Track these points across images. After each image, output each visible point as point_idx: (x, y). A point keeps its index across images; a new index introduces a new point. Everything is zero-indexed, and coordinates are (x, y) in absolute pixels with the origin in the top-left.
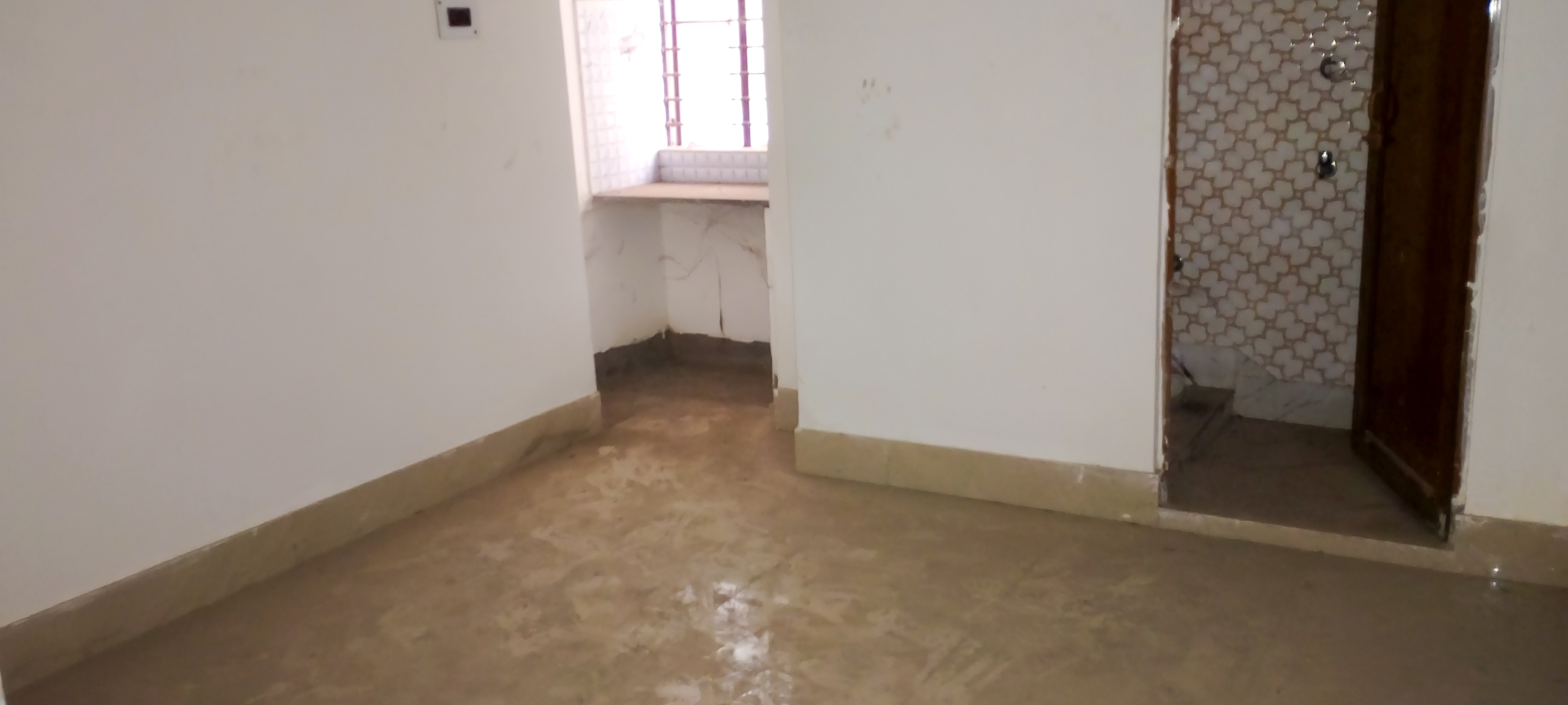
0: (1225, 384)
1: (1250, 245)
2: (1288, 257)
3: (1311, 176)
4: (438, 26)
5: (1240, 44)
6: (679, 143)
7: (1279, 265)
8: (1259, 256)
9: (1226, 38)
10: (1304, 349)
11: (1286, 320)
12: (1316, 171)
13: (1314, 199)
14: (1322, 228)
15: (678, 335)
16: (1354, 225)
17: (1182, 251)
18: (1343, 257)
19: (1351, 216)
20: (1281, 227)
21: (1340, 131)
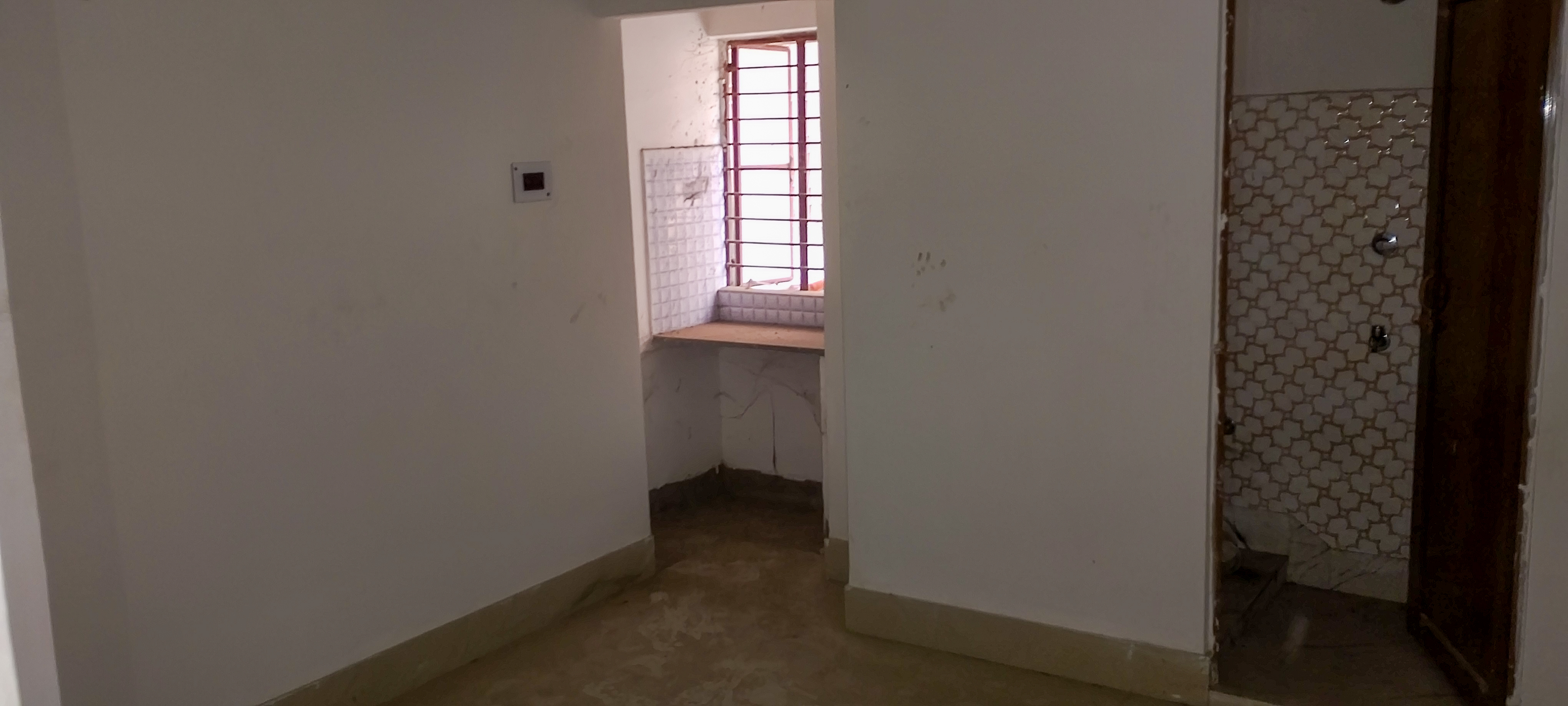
0: (1279, 549)
1: (1303, 412)
2: (1341, 427)
3: (1365, 348)
4: (514, 190)
5: (1292, 216)
6: (738, 284)
7: (1331, 432)
8: (1312, 424)
9: (1277, 210)
10: (1359, 520)
11: (1339, 489)
12: (1369, 344)
13: (1367, 372)
14: (1375, 400)
15: (732, 469)
16: (1408, 399)
17: (1236, 416)
18: (1397, 430)
19: (1405, 389)
20: (1334, 397)
21: (1392, 305)
